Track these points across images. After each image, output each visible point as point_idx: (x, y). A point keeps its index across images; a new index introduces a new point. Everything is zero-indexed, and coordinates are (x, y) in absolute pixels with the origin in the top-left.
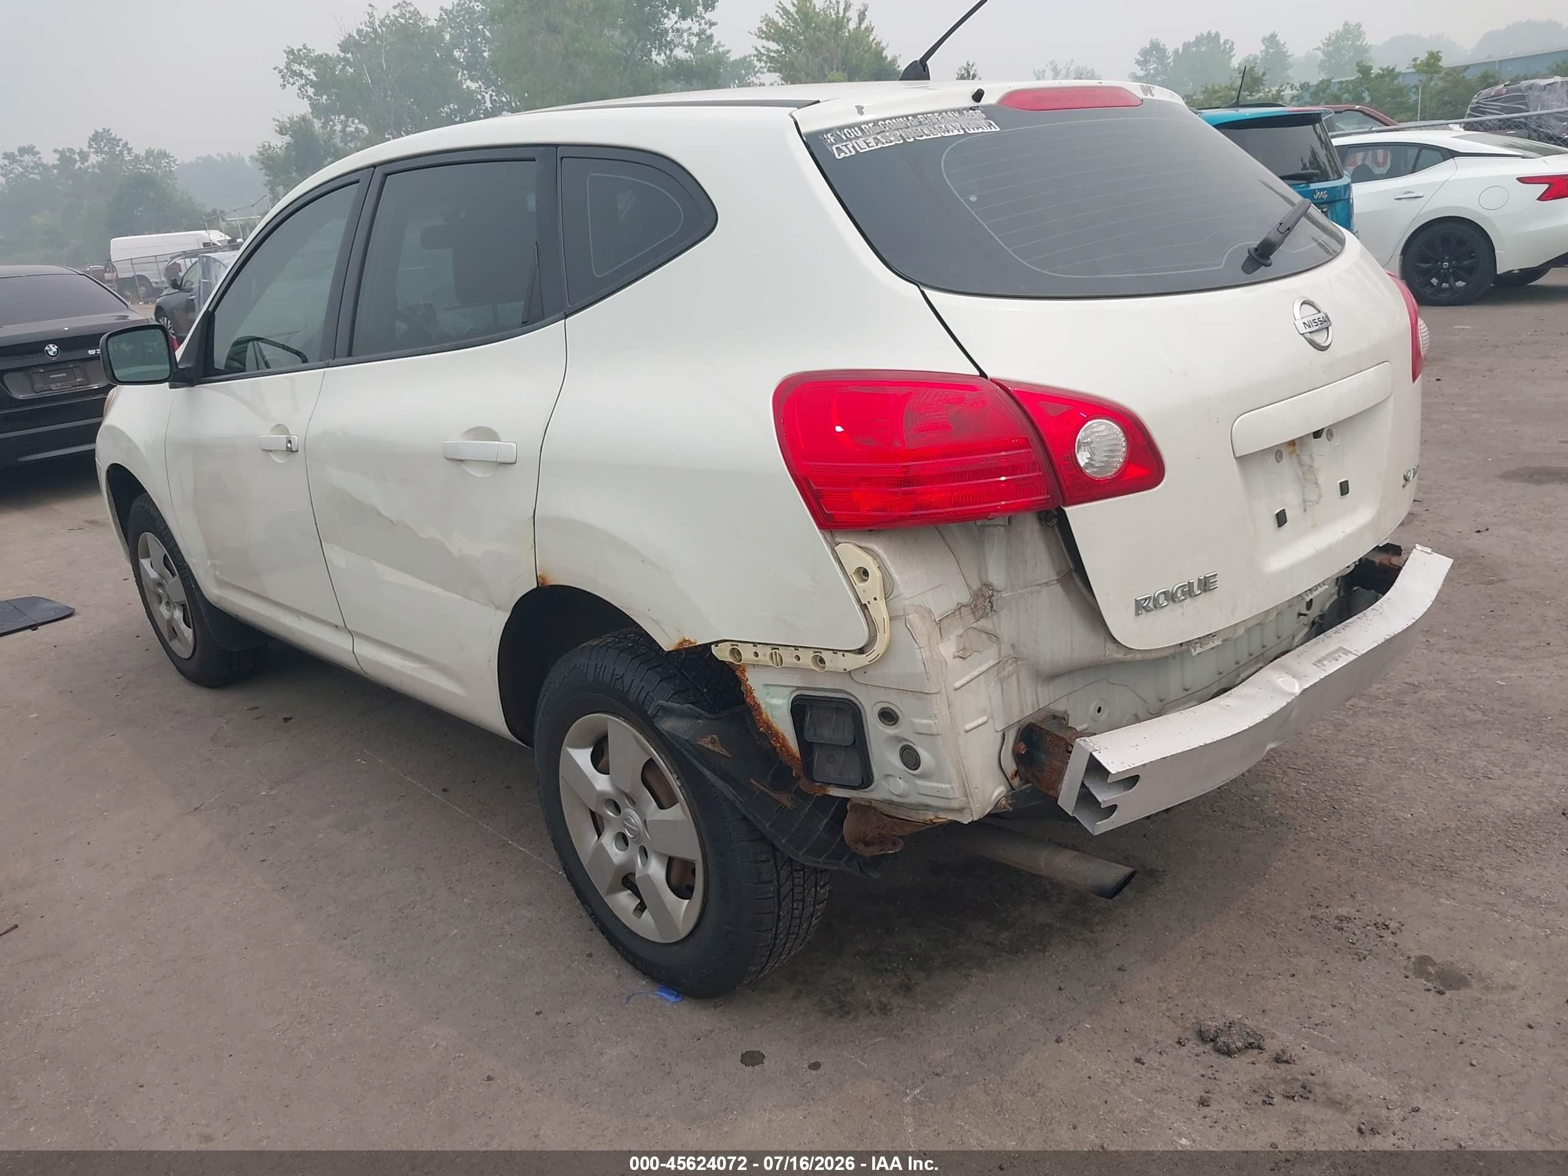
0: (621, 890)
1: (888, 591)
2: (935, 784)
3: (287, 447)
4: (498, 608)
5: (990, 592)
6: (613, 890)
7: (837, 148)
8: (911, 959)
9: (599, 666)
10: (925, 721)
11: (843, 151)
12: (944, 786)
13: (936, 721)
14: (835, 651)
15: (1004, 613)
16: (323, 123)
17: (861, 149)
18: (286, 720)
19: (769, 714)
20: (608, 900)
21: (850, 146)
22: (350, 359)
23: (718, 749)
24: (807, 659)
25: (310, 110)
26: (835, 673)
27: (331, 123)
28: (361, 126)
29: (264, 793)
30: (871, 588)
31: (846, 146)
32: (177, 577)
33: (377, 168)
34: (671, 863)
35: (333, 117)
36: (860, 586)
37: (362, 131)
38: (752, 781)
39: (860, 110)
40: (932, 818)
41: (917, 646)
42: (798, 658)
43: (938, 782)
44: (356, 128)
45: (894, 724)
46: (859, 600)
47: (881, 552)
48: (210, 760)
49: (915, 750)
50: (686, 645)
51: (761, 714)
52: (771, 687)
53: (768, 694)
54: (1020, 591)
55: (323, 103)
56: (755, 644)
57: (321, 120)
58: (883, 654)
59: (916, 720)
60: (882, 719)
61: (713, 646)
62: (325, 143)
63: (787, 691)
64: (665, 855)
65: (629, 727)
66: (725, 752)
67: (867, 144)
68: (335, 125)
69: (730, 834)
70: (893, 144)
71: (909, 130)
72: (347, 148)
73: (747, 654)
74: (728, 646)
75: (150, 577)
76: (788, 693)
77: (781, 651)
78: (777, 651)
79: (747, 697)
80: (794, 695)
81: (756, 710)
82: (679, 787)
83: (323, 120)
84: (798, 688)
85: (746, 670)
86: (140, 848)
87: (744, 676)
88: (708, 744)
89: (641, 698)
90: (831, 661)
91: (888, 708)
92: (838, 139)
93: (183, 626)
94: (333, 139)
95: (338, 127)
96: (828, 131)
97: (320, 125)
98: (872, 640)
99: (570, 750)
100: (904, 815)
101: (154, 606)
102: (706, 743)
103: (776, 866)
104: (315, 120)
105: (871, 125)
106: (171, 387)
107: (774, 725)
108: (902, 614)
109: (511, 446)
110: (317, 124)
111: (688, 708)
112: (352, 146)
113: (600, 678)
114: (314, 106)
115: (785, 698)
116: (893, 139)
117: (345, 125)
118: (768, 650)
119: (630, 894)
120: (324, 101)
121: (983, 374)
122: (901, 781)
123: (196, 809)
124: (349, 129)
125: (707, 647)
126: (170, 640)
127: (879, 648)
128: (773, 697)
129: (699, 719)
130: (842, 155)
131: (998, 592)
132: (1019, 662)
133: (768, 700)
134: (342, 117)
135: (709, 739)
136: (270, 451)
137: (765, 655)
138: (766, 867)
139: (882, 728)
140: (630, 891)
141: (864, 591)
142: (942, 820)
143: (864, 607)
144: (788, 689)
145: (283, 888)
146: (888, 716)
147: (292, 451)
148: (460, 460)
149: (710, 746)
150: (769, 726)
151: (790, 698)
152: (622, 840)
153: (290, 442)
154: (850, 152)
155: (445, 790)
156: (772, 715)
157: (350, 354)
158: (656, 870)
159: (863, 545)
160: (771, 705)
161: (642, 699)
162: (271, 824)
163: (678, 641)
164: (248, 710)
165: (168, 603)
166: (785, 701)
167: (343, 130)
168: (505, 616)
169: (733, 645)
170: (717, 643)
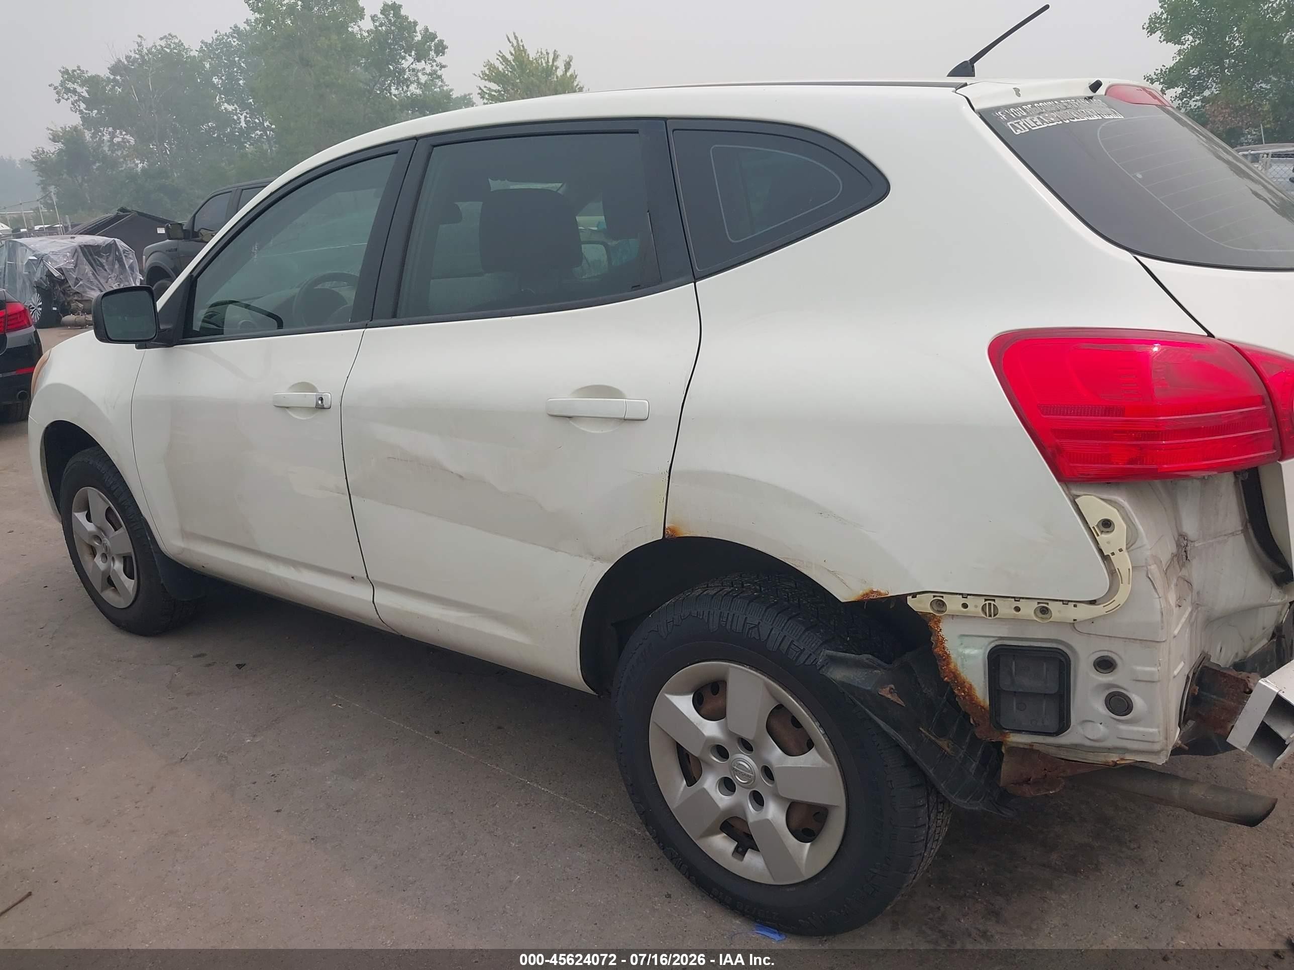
0: (716, 833)
1: (1131, 543)
2: (1141, 729)
3: (317, 403)
4: (598, 558)
5: (1185, 542)
6: (710, 832)
7: (1011, 124)
8: (983, 884)
9: (726, 615)
10: (1148, 669)
11: (1020, 128)
12: (1151, 730)
13: (1159, 668)
14: (1065, 602)
15: (1195, 562)
16: (93, 133)
17: (1033, 127)
18: (240, 666)
19: (959, 664)
20: (701, 843)
21: (1021, 123)
22: (394, 320)
23: (894, 698)
24: (1028, 610)
25: (81, 122)
26: (1059, 624)
27: (100, 134)
28: (128, 137)
29: (248, 741)
30: (1114, 541)
31: (1018, 123)
32: (123, 530)
33: (420, 141)
34: (793, 808)
35: (102, 129)
36: (1102, 538)
37: (129, 142)
38: (921, 729)
39: (1017, 91)
40: (1116, 760)
41: (1157, 596)
42: (1017, 609)
43: (1145, 727)
44: (123, 139)
45: (1112, 671)
46: (1100, 551)
47: (1126, 504)
48: (177, 708)
49: (1127, 696)
50: (875, 596)
51: (948, 664)
52: (966, 638)
53: (962, 644)
54: (1211, 541)
55: (93, 116)
56: (964, 596)
57: (91, 130)
58: (1123, 605)
59: (1139, 668)
60: (1098, 668)
61: (909, 598)
62: (94, 151)
63: (986, 641)
64: (788, 799)
65: (759, 675)
66: (900, 702)
67: (1035, 123)
68: (103, 135)
69: (891, 781)
70: (1055, 124)
71: (1061, 112)
72: (114, 155)
73: (953, 605)
74: (930, 598)
75: (87, 531)
76: (987, 643)
77: (998, 602)
78: (992, 602)
79: (936, 647)
80: (993, 645)
81: (944, 660)
82: (823, 735)
83: (93, 131)
84: (1001, 638)
85: (942, 621)
86: (136, 803)
87: (938, 627)
88: (888, 694)
89: (785, 646)
90: (1059, 611)
91: (1107, 656)
92: (1010, 118)
93: (124, 577)
94: (103, 147)
95: (106, 137)
96: (998, 109)
97: (90, 135)
98: (1113, 589)
99: (668, 696)
100: (1076, 757)
101: (85, 558)
102: (885, 692)
103: (928, 810)
104: (86, 131)
105: (1030, 106)
106: (138, 348)
107: (962, 674)
108: (1144, 565)
109: (644, 403)
110: (88, 135)
111: (867, 659)
112: (119, 154)
113: (728, 627)
114: (85, 119)
115: (981, 648)
116: (1051, 121)
117: (113, 135)
118: (981, 602)
119: (725, 837)
120: (94, 115)
121: (1210, 335)
122: (1101, 726)
123: (182, 759)
124: (116, 140)
125: (902, 599)
126: (102, 591)
127: (1121, 597)
128: (966, 647)
129: (876, 669)
130: (1019, 132)
131: (1192, 542)
132: (1199, 609)
133: (960, 650)
134: (110, 129)
135: (888, 689)
136: (287, 408)
137: (976, 606)
138: (922, 811)
139: (1094, 676)
140: (725, 834)
141: (1108, 543)
142: (1128, 762)
143: (1105, 558)
144: (988, 639)
145: (312, 839)
146: (1105, 664)
147: (324, 408)
148: (570, 417)
149: (889, 696)
150: (955, 676)
151: (985, 650)
152: (728, 785)
153: (322, 399)
154: (1025, 129)
155: (437, 733)
156: (963, 665)
157: (394, 316)
158: (774, 812)
159: (1105, 496)
160: (964, 655)
161: (786, 648)
162: (270, 772)
163: (861, 592)
164: (194, 657)
165: (104, 556)
166: (981, 651)
167: (111, 140)
168: (603, 568)
169: (934, 596)
170: (914, 595)
